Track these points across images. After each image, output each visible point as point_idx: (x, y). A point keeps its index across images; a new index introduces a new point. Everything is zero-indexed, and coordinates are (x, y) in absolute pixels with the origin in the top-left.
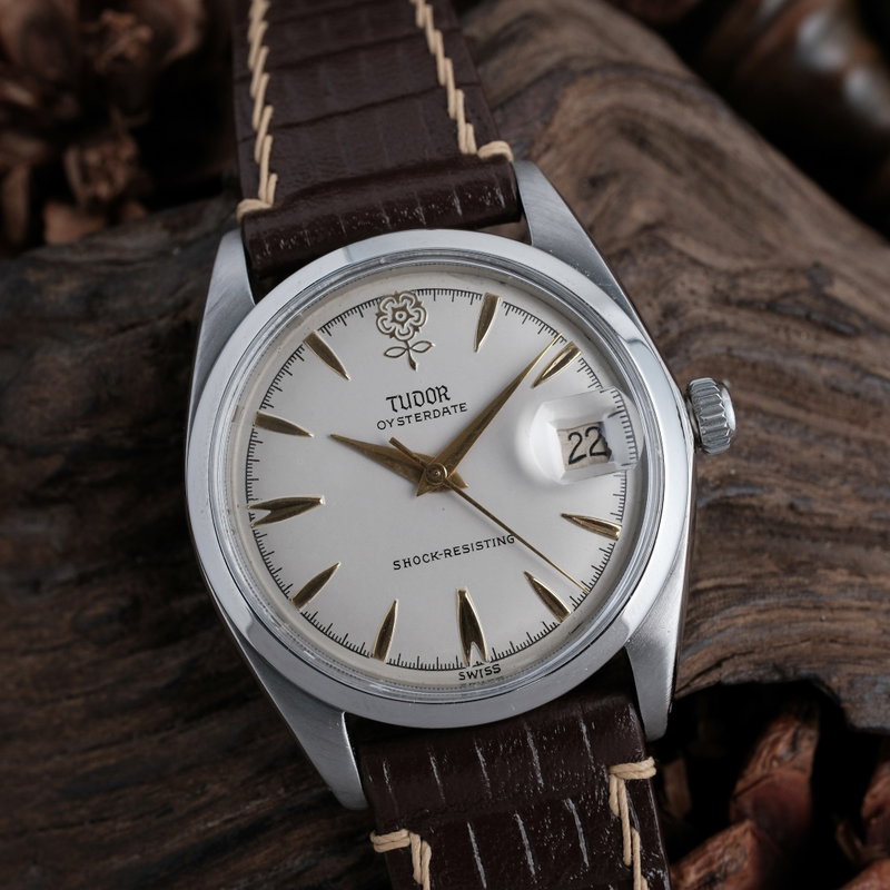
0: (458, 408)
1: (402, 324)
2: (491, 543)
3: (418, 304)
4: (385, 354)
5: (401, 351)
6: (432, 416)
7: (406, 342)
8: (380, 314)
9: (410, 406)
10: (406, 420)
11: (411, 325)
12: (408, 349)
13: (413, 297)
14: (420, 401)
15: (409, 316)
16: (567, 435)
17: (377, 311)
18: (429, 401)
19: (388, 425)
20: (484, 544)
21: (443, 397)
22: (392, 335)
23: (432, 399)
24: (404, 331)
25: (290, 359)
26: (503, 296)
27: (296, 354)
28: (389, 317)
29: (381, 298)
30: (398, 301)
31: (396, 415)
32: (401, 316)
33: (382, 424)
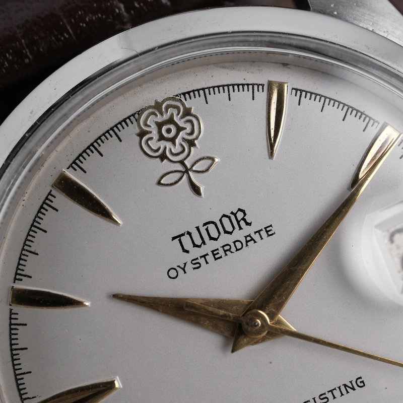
0: (263, 233)
1: (173, 140)
2: (337, 393)
3: (187, 112)
4: (159, 183)
5: (178, 175)
6: (233, 249)
7: (182, 162)
8: (142, 134)
9: (204, 243)
10: (202, 261)
11: (184, 139)
12: (187, 171)
13: (179, 104)
14: (214, 234)
15: (179, 129)
16: (387, 235)
17: (138, 131)
18: (226, 232)
19: (180, 271)
20: (329, 395)
21: (242, 223)
22: (163, 157)
23: (229, 228)
24: (177, 149)
25: (39, 212)
26: (291, 80)
27: (46, 204)
28: (155, 134)
29: (140, 113)
30: (162, 114)
31: (188, 258)
32: (169, 131)
33: (174, 273)
